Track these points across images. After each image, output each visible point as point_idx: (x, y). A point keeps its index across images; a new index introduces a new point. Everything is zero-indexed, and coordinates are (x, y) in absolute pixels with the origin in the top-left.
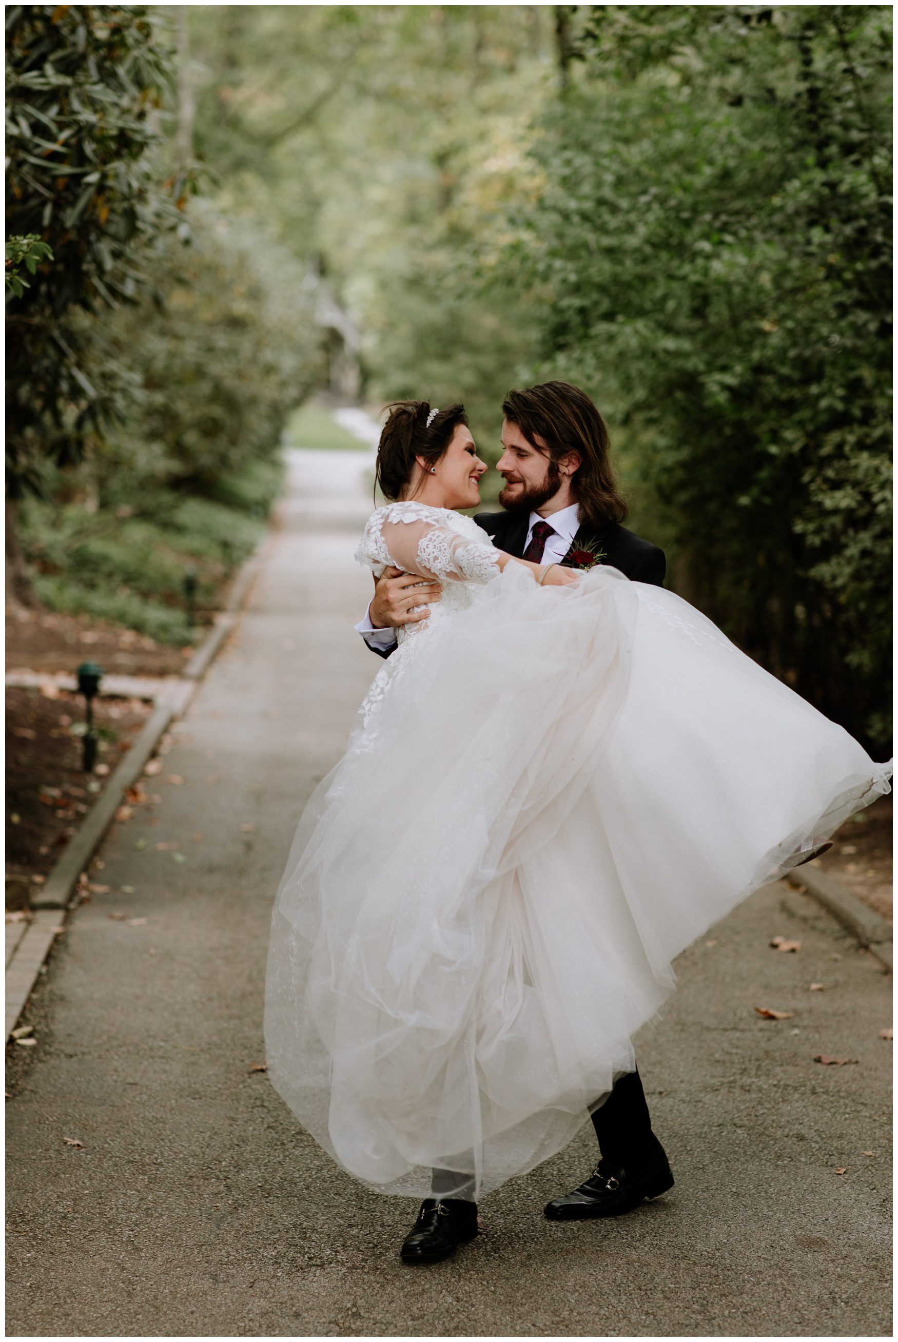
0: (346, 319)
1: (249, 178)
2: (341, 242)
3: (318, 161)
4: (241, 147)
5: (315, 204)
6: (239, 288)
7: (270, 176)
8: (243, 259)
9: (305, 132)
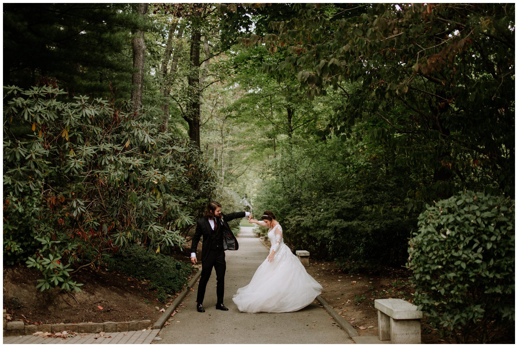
0: (251, 204)
1: (234, 183)
2: (249, 192)
3: (245, 179)
4: (232, 178)
5: (245, 186)
6: (231, 200)
7: (238, 182)
8: (231, 196)
9: (243, 175)
